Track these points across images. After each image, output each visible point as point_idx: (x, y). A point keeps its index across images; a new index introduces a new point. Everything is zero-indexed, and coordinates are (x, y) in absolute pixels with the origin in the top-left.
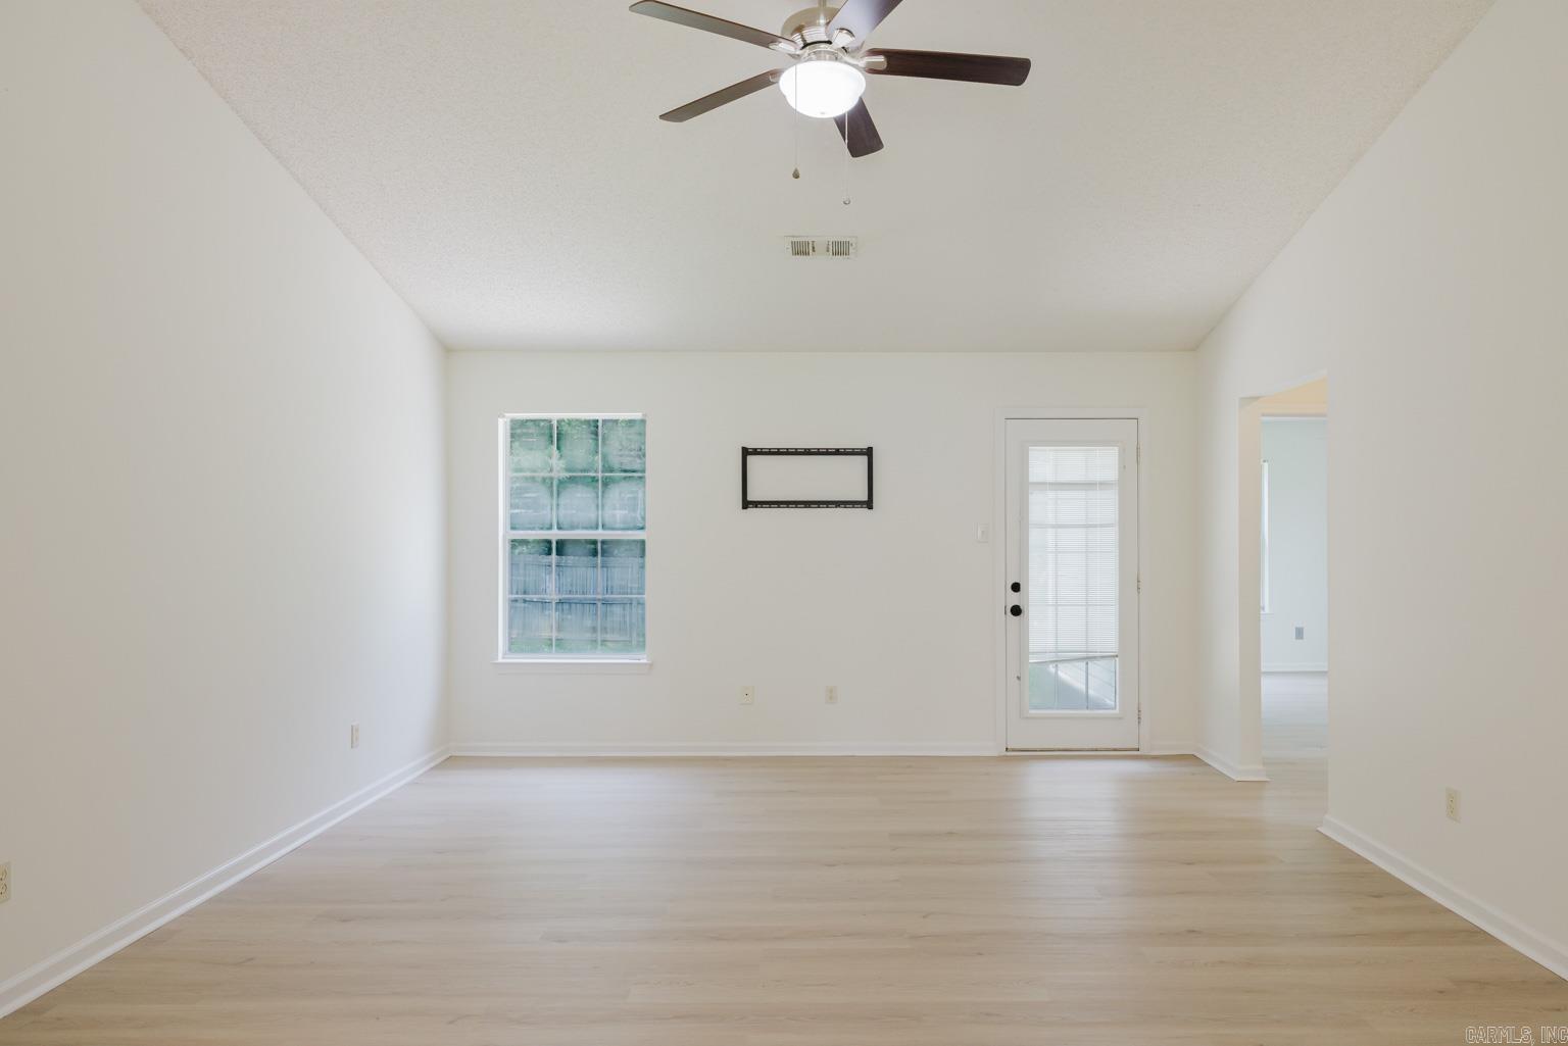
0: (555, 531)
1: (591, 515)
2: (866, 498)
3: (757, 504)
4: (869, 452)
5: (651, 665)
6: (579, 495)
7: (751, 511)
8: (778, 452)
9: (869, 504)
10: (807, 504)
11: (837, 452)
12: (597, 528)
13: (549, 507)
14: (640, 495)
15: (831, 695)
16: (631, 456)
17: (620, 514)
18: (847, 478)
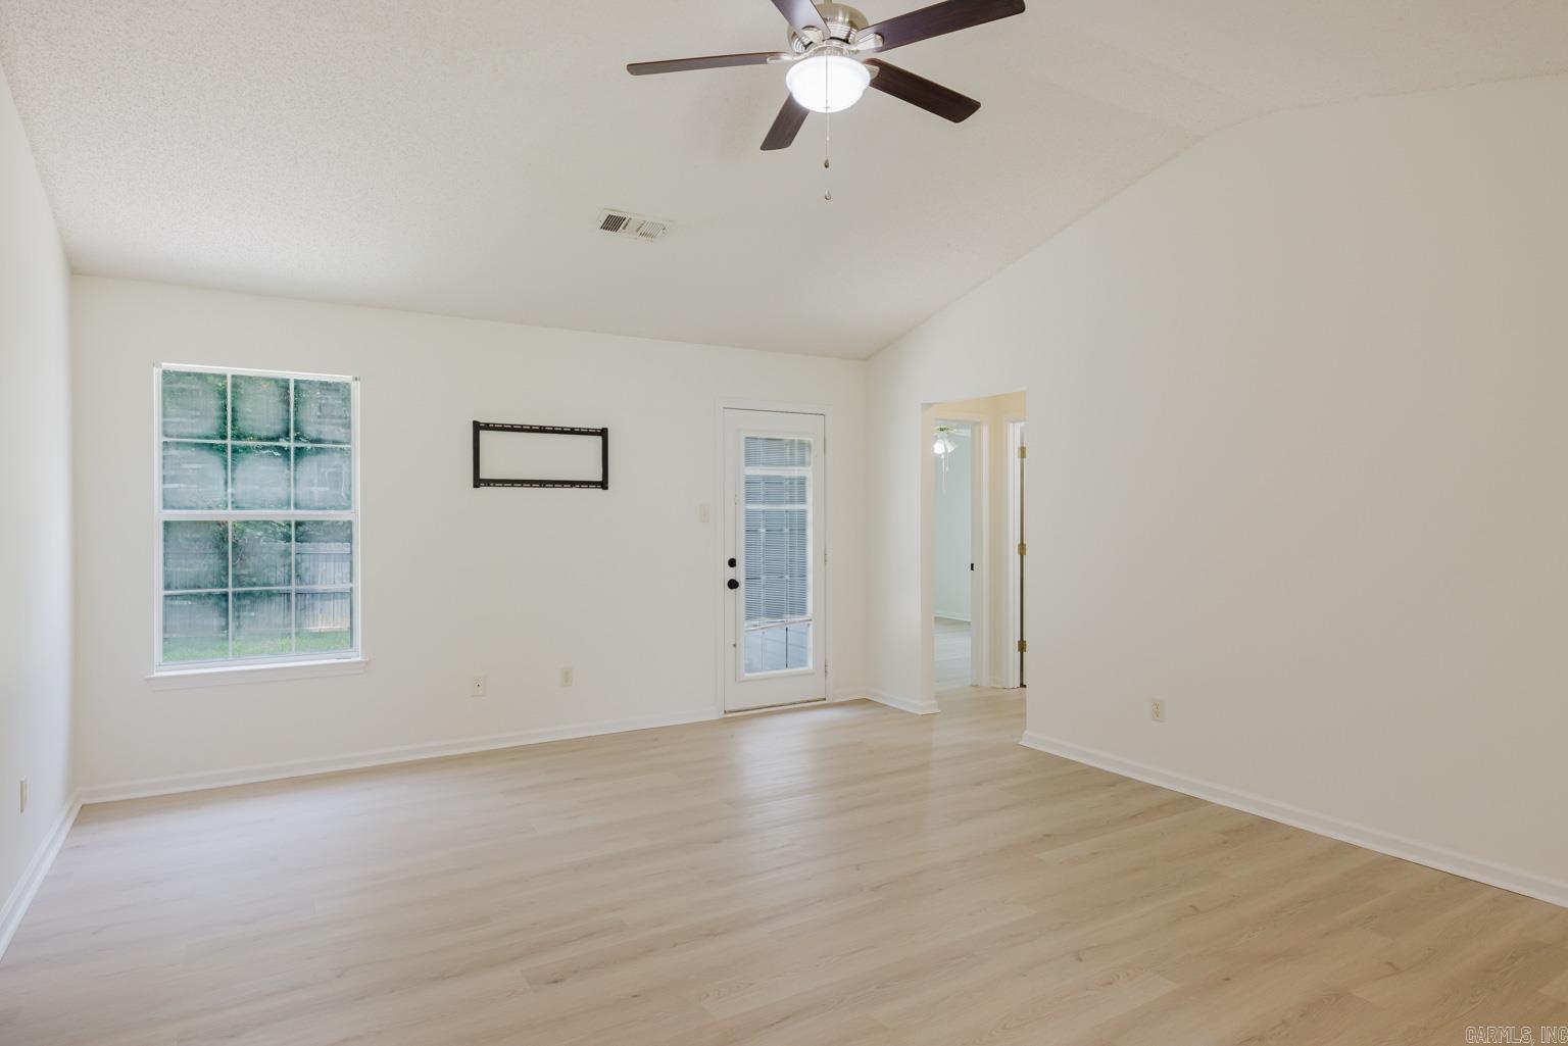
0: (230, 510)
1: (280, 491)
2: (600, 479)
3: (489, 483)
4: (603, 433)
5: (367, 663)
6: (263, 468)
7: (483, 490)
8: (512, 429)
9: (603, 484)
10: (543, 483)
11: (572, 431)
12: (289, 508)
13: (222, 482)
14: (345, 469)
15: (567, 677)
16: (333, 424)
17: (317, 491)
18: (582, 458)
